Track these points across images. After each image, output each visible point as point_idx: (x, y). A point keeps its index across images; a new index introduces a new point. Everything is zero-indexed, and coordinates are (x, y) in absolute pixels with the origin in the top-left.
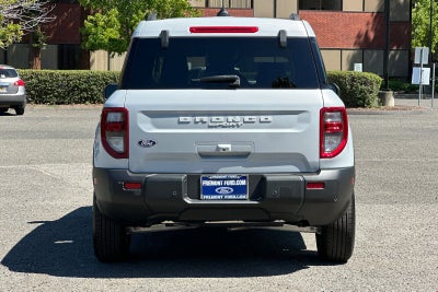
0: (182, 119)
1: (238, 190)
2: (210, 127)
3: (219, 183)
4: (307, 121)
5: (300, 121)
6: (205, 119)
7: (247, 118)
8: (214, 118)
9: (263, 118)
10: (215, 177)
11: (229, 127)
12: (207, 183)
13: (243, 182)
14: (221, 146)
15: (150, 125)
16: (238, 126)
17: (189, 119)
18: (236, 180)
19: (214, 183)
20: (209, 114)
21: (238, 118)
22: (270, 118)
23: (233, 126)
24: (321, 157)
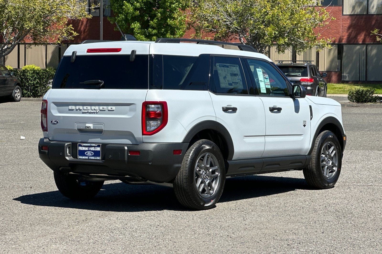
0: (70, 107)
1: (96, 153)
2: (83, 113)
3: (87, 149)
4: (135, 110)
5: (131, 110)
6: (81, 107)
7: (101, 108)
8: (85, 107)
9: (109, 108)
10: (85, 145)
11: (92, 113)
12: (81, 148)
13: (98, 149)
14: (87, 125)
15: (56, 111)
16: (97, 113)
17: (74, 107)
18: (95, 147)
19: (84, 149)
20: (83, 104)
21: (97, 108)
22: (114, 108)
23: (94, 113)
24: (143, 134)
